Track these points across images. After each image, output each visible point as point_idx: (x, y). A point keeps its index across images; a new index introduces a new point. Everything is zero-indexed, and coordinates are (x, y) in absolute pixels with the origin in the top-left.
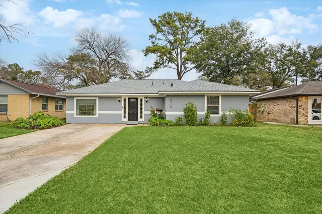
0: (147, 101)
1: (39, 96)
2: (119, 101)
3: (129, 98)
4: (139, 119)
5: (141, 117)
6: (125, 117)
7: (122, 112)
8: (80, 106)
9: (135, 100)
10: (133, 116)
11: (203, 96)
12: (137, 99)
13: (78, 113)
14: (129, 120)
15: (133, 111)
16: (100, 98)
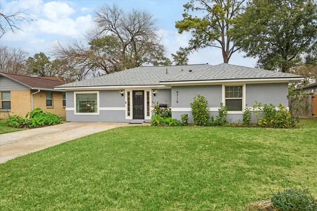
0: (155, 95)
1: (39, 91)
2: (122, 95)
3: (133, 91)
4: (146, 118)
5: (148, 115)
6: (129, 114)
7: (126, 109)
8: (80, 102)
9: (141, 93)
10: (138, 113)
11: (220, 86)
12: (143, 91)
13: (79, 110)
14: (134, 118)
15: (139, 107)
16: (101, 91)
